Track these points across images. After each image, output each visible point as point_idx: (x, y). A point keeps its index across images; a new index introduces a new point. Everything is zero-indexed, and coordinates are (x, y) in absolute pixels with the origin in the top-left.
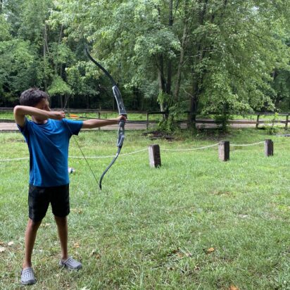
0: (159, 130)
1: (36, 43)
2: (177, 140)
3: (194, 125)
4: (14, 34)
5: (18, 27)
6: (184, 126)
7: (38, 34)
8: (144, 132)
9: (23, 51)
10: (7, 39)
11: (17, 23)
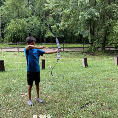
0: (88, 51)
1: (41, 17)
2: (96, 56)
3: (105, 49)
4: (33, 14)
5: (34, 11)
6: (100, 49)
7: (41, 13)
8: (82, 52)
9: (36, 20)
10: (30, 16)
11: (34, 10)
